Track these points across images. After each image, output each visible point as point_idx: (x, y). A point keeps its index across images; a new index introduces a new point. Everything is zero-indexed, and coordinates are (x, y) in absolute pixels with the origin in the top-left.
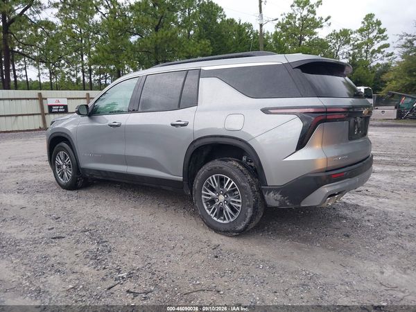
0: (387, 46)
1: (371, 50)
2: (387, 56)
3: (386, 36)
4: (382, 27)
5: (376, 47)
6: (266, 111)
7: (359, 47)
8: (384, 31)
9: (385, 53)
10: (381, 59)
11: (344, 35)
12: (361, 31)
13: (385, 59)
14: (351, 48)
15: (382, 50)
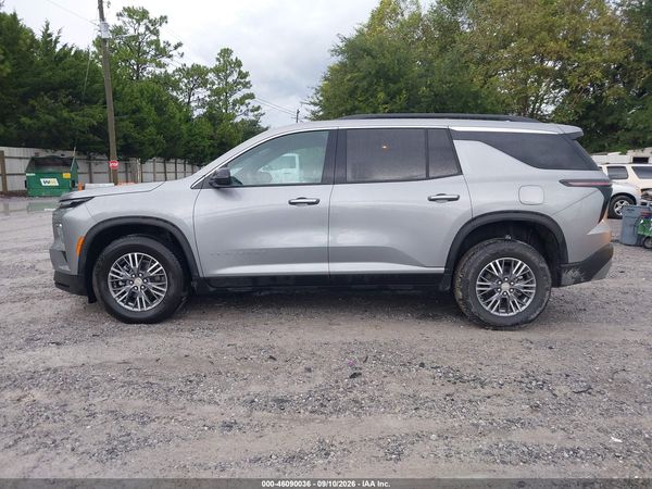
0: (251, 96)
1: (231, 100)
2: (252, 111)
3: (249, 82)
4: (243, 69)
5: (238, 96)
6: (565, 182)
7: (216, 93)
8: (246, 75)
9: (250, 107)
10: (246, 115)
11: (197, 74)
12: (216, 71)
13: (251, 114)
14: (209, 93)
15: (247, 101)
